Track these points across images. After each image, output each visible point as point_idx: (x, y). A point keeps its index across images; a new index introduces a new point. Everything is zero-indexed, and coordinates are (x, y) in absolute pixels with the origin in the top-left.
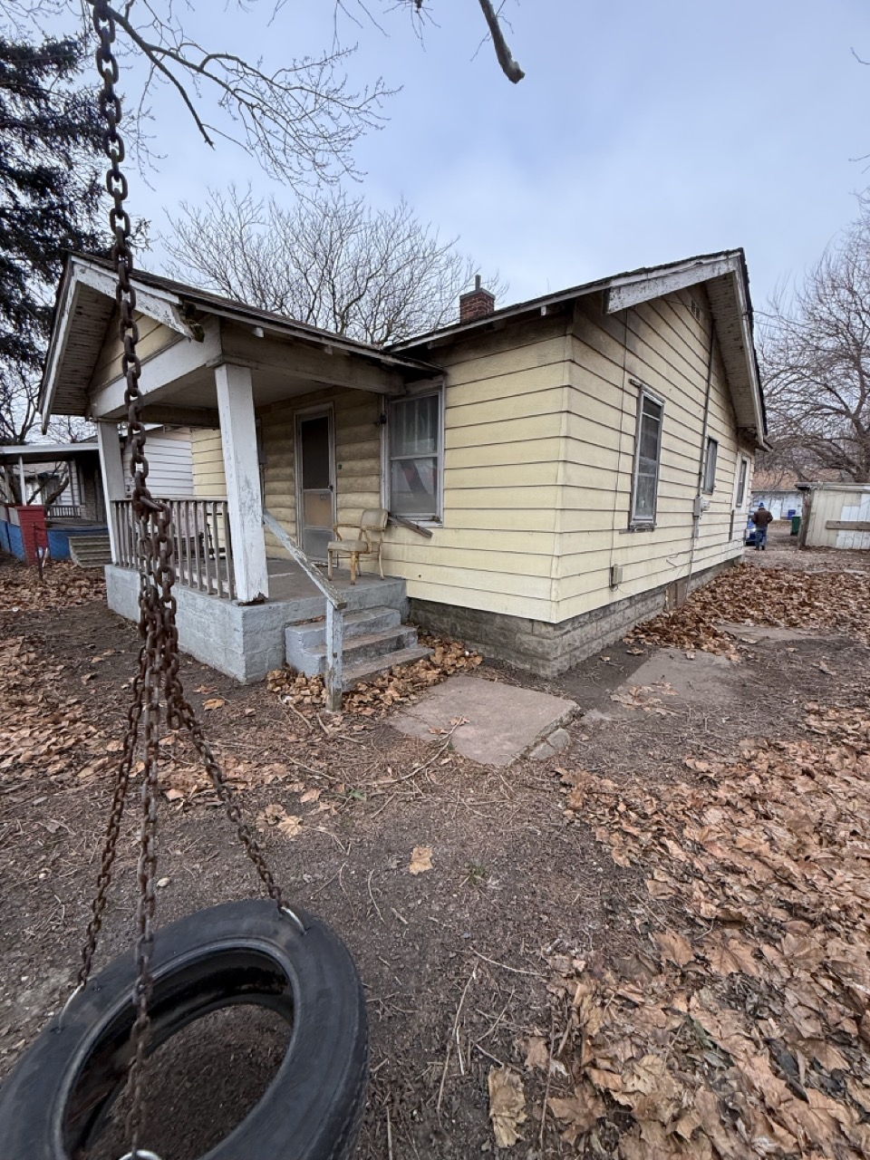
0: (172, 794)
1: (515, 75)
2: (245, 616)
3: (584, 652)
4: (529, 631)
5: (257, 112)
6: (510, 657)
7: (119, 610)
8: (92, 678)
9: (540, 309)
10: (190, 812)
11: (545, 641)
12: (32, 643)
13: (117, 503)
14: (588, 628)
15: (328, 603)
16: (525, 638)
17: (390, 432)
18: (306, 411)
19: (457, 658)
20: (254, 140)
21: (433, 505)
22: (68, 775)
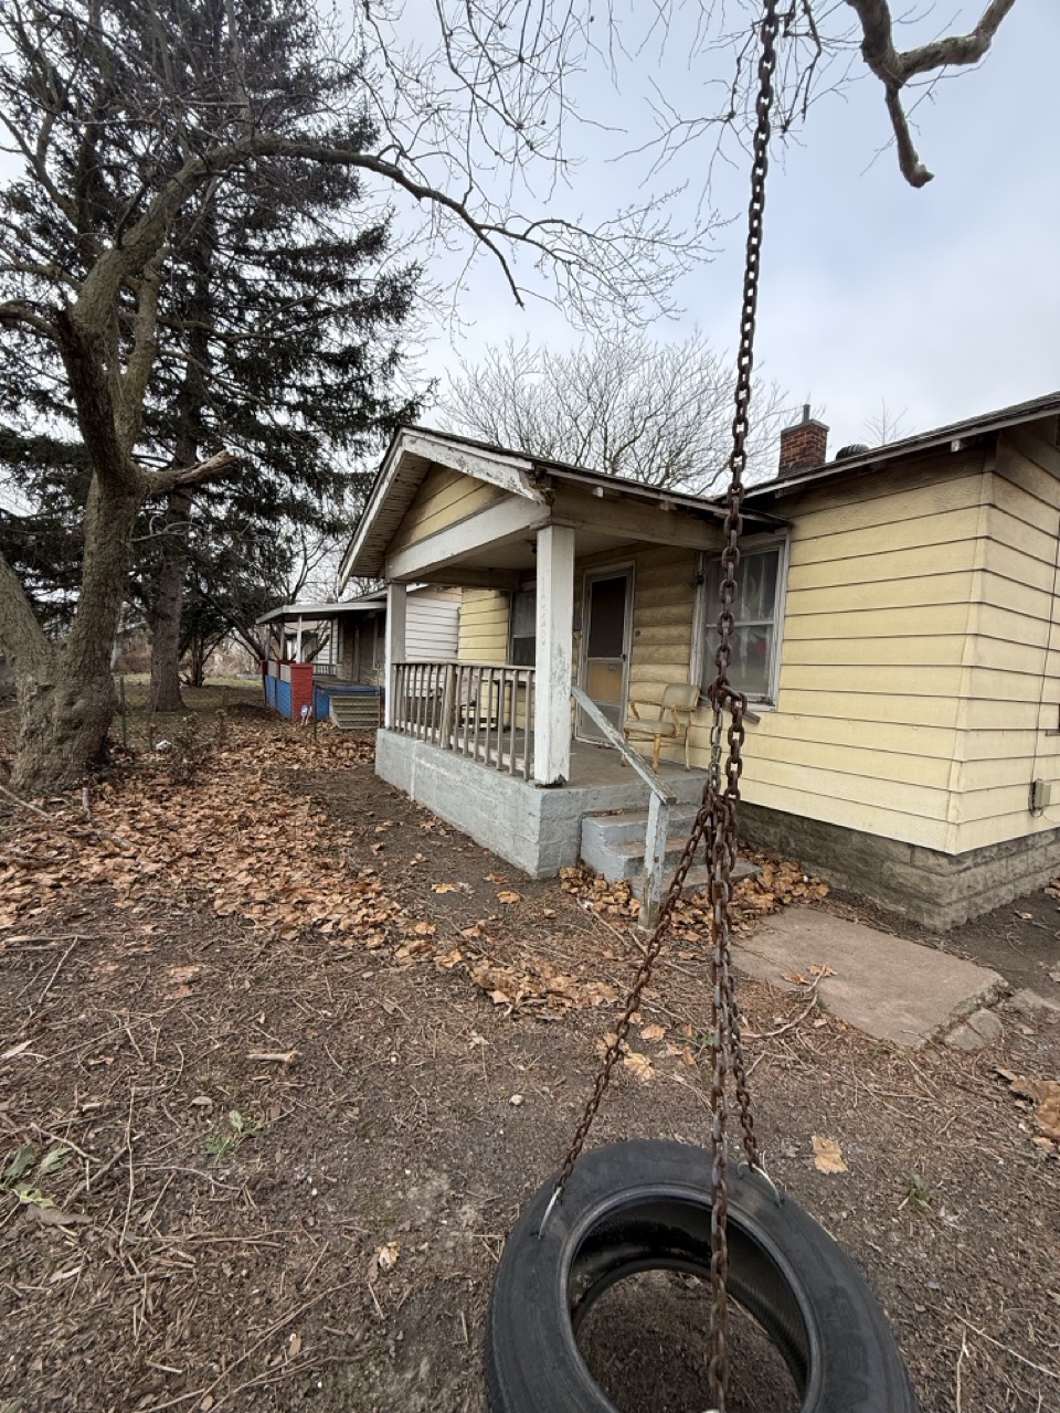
0: (498, 996)
1: (918, 178)
2: (544, 800)
3: (989, 900)
4: (907, 859)
5: (575, 268)
6: (872, 892)
7: (386, 777)
8: (381, 848)
9: (949, 444)
10: (521, 1022)
11: (933, 877)
12: (319, 803)
13: (398, 665)
14: (995, 866)
15: (653, 796)
16: (899, 869)
17: (707, 595)
18: (600, 570)
19: (794, 883)
20: (564, 294)
21: (765, 686)
22: (386, 952)
